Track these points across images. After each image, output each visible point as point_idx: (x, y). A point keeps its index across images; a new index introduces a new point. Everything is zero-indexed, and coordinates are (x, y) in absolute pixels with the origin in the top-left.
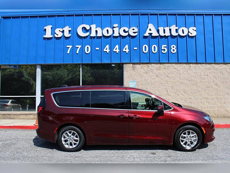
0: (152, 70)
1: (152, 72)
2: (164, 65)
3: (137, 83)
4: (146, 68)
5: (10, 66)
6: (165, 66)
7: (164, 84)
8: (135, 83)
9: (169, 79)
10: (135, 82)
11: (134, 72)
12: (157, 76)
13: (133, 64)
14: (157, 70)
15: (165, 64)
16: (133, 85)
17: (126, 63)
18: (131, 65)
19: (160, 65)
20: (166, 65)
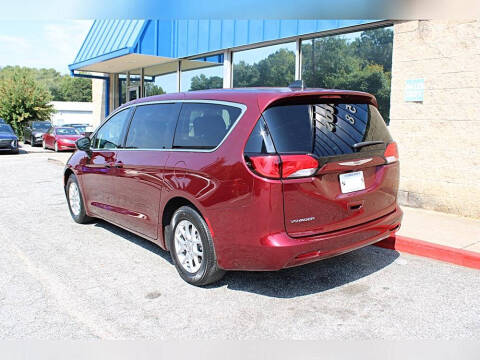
5: (205, 59)
8: (423, 87)
10: (423, 81)
16: (417, 92)
18: (415, 23)
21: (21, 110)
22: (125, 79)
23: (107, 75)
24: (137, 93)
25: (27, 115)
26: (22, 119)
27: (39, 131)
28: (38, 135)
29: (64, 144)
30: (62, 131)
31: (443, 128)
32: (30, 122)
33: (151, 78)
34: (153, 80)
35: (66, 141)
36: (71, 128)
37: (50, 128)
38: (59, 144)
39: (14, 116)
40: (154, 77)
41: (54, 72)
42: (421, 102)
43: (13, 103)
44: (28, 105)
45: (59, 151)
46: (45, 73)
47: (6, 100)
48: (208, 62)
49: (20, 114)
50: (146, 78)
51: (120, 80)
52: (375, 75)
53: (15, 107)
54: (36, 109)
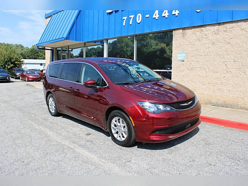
0: (207, 35)
1: (206, 38)
2: (224, 25)
3: (186, 54)
4: (198, 33)
5: (95, 42)
6: (226, 27)
7: (223, 55)
8: (184, 55)
9: (231, 47)
10: (184, 53)
11: (184, 40)
12: (213, 44)
13: (184, 29)
14: (214, 35)
15: (226, 25)
16: (182, 57)
17: (175, 30)
18: (181, 31)
19: (218, 26)
20: (228, 26)
21: (9, 63)
22: (60, 50)
23: (52, 49)
24: (66, 56)
25: (12, 65)
26: (10, 67)
27: (18, 73)
28: (18, 74)
29: (30, 78)
30: (29, 72)
31: (192, 71)
32: (14, 68)
33: (71, 50)
34: (72, 51)
35: (31, 77)
36: (33, 71)
37: (23, 71)
38: (28, 78)
39: (6, 66)
40: (72, 49)
41: (21, 46)
42: (184, 61)
43: (6, 60)
44: (13, 61)
45: (28, 81)
46: (17, 46)
47: (2, 59)
48: (96, 43)
49: (9, 65)
50: (70, 50)
51: (58, 51)
52: (162, 48)
53: (6, 62)
54: (16, 62)
